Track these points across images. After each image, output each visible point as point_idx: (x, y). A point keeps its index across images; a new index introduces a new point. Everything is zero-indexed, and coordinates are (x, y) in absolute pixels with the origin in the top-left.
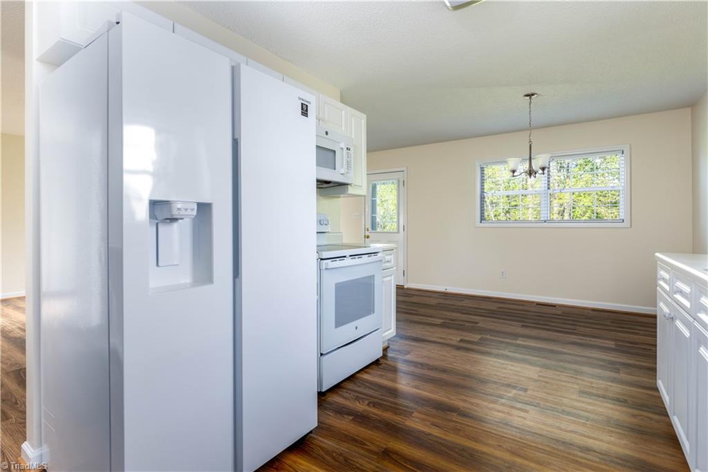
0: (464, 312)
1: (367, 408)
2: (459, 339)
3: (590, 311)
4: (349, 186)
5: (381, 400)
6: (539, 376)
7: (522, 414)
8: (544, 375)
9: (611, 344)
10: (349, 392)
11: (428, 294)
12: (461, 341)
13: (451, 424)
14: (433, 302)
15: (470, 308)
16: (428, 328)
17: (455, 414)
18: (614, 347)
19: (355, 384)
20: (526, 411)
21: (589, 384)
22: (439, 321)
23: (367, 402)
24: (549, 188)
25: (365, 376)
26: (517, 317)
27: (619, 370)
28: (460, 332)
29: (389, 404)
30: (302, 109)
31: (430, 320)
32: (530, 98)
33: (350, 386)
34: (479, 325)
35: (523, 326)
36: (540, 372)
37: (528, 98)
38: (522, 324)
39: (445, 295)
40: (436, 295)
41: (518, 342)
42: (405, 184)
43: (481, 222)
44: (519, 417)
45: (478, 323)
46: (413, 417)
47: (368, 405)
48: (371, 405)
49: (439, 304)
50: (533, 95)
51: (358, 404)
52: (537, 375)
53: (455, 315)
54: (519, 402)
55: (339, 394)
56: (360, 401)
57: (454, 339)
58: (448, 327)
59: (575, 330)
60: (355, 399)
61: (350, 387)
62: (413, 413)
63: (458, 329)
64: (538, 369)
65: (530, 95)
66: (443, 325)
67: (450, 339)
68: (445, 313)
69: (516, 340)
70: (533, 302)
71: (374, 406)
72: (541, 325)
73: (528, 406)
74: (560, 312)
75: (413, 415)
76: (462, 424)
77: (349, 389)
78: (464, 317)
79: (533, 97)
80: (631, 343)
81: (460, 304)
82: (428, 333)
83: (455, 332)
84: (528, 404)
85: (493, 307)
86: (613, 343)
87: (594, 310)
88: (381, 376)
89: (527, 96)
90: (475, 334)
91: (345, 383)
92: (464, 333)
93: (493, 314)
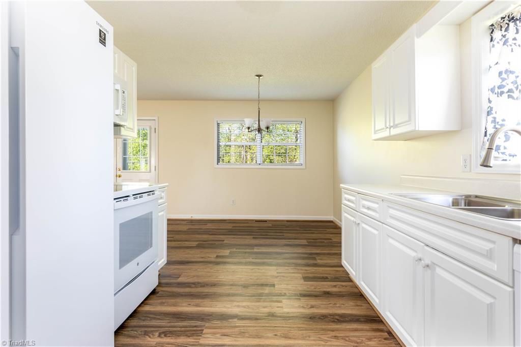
0: (210, 233)
1: (159, 340)
2: (215, 256)
3: (286, 222)
4: (122, 128)
5: (169, 327)
6: (277, 273)
7: (279, 304)
8: (280, 271)
9: (304, 242)
10: (135, 329)
11: (178, 222)
12: (217, 257)
13: (237, 329)
14: (185, 228)
15: (213, 229)
16: (188, 251)
17: (236, 320)
18: (307, 243)
19: (139, 319)
20: (280, 302)
21: (305, 272)
22: (195, 244)
23: (157, 334)
24: (261, 142)
25: (147, 308)
26: (248, 232)
27: (315, 258)
28: (215, 250)
29: (179, 329)
30: (100, 36)
31: (187, 244)
32: (259, 78)
33: (134, 322)
34: (224, 242)
35: (254, 238)
36: (277, 269)
37: (258, 77)
38: (252, 237)
39: (192, 222)
40: (185, 222)
41: (255, 250)
42: (157, 131)
43: (218, 164)
44: (278, 307)
45: (224, 241)
46: (204, 334)
47: (159, 336)
48: (163, 336)
49: (189, 229)
50: (261, 76)
51: (149, 339)
52: (276, 273)
53: (205, 237)
54: (274, 296)
55: (125, 335)
56: (150, 335)
57: (212, 256)
58: (204, 248)
59: (283, 236)
60: (144, 335)
61: (135, 324)
62: (203, 330)
63: (211, 248)
64: (275, 268)
65: (259, 76)
66: (198, 247)
67: (209, 257)
68: (197, 236)
69: (253, 249)
70: (253, 220)
71: (165, 336)
72: (264, 235)
73: (280, 297)
74: (270, 225)
75: (204, 332)
76: (244, 326)
77: (135, 327)
78: (211, 237)
79: (261, 77)
80: (314, 239)
81: (205, 227)
82: (190, 255)
83: (210, 250)
84: (279, 296)
85: (230, 226)
86: (305, 241)
87: (288, 221)
88: (162, 304)
89: (257, 76)
90: (224, 249)
91: (129, 321)
92: (218, 251)
93: (232, 232)
